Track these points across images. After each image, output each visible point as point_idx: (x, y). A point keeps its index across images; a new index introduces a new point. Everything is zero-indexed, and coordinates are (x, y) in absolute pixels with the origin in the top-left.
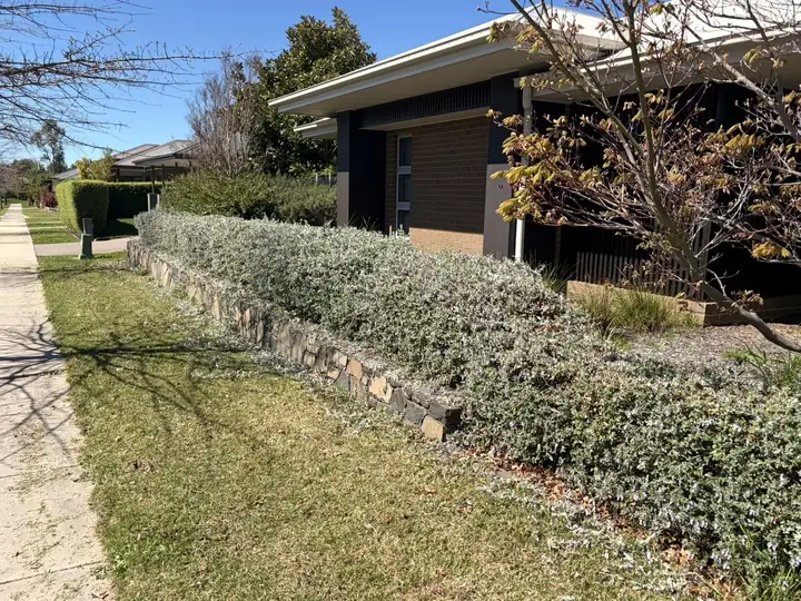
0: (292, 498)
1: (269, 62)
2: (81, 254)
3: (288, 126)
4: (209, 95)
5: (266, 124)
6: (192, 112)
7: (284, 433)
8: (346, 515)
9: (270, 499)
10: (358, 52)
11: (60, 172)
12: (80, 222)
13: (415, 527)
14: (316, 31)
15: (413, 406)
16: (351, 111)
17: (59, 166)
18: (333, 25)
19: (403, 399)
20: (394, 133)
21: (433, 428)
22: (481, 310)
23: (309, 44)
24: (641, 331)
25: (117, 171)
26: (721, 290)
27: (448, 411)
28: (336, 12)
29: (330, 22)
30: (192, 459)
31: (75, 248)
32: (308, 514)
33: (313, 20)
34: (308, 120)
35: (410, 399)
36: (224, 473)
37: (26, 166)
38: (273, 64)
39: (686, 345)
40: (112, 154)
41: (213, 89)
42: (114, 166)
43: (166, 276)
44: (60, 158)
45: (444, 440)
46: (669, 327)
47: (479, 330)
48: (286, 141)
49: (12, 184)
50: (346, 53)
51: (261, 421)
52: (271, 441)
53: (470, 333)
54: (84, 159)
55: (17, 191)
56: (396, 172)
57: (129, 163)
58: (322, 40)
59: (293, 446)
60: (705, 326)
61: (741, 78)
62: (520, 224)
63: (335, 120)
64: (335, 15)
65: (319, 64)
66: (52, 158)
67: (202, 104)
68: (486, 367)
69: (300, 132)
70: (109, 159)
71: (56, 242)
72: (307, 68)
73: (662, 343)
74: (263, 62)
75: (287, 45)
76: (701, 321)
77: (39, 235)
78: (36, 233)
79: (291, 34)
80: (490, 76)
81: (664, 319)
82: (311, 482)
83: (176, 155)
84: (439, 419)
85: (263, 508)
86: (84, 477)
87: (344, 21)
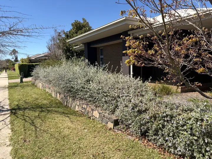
0: (70, 149)
1: (67, 32)
2: (20, 82)
3: (72, 47)
4: (52, 41)
5: (67, 47)
6: (48, 45)
7: (69, 128)
8: (85, 153)
9: (63, 149)
10: (89, 28)
11: (17, 62)
12: (20, 74)
13: (105, 157)
14: (79, 24)
15: (105, 119)
16: (87, 43)
17: (16, 60)
18: (83, 22)
19: (102, 117)
20: (99, 48)
21: (111, 125)
22: (122, 91)
23: (77, 27)
24: (165, 95)
25: (30, 61)
26: (189, 83)
27: (114, 120)
28: (83, 19)
29: (82, 21)
30: (41, 138)
31: (18, 80)
32: (74, 154)
33: (78, 21)
34: (77, 45)
35: (104, 117)
36: (50, 142)
37: (8, 61)
38: (68, 32)
39: (177, 98)
40: (29, 57)
41: (53, 39)
42: (30, 60)
43: (41, 86)
44: (16, 58)
45: (114, 128)
46: (172, 93)
47: (122, 97)
48: (72, 51)
49: (4, 65)
50: (86, 29)
51: (62, 125)
52: (65, 131)
53: (119, 98)
54: (22, 58)
55: (6, 67)
56: (100, 57)
57: (33, 59)
58: (80, 26)
59: (71, 132)
60: (181, 93)
61: (190, 23)
62: (131, 66)
63: (84, 45)
64: (83, 20)
65: (80, 32)
66: (15, 58)
67: (51, 43)
68: (124, 107)
69: (75, 48)
70: (28, 58)
71: (14, 79)
72: (76, 33)
73: (171, 98)
74: (66, 32)
75: (71, 27)
76: (180, 92)
77: (10, 78)
78: (10, 77)
79: (72, 25)
80: (122, 32)
81: (170, 91)
82: (75, 143)
83: (44, 56)
84: (112, 122)
85: (61, 153)
86: (10, 145)
87: (85, 21)
